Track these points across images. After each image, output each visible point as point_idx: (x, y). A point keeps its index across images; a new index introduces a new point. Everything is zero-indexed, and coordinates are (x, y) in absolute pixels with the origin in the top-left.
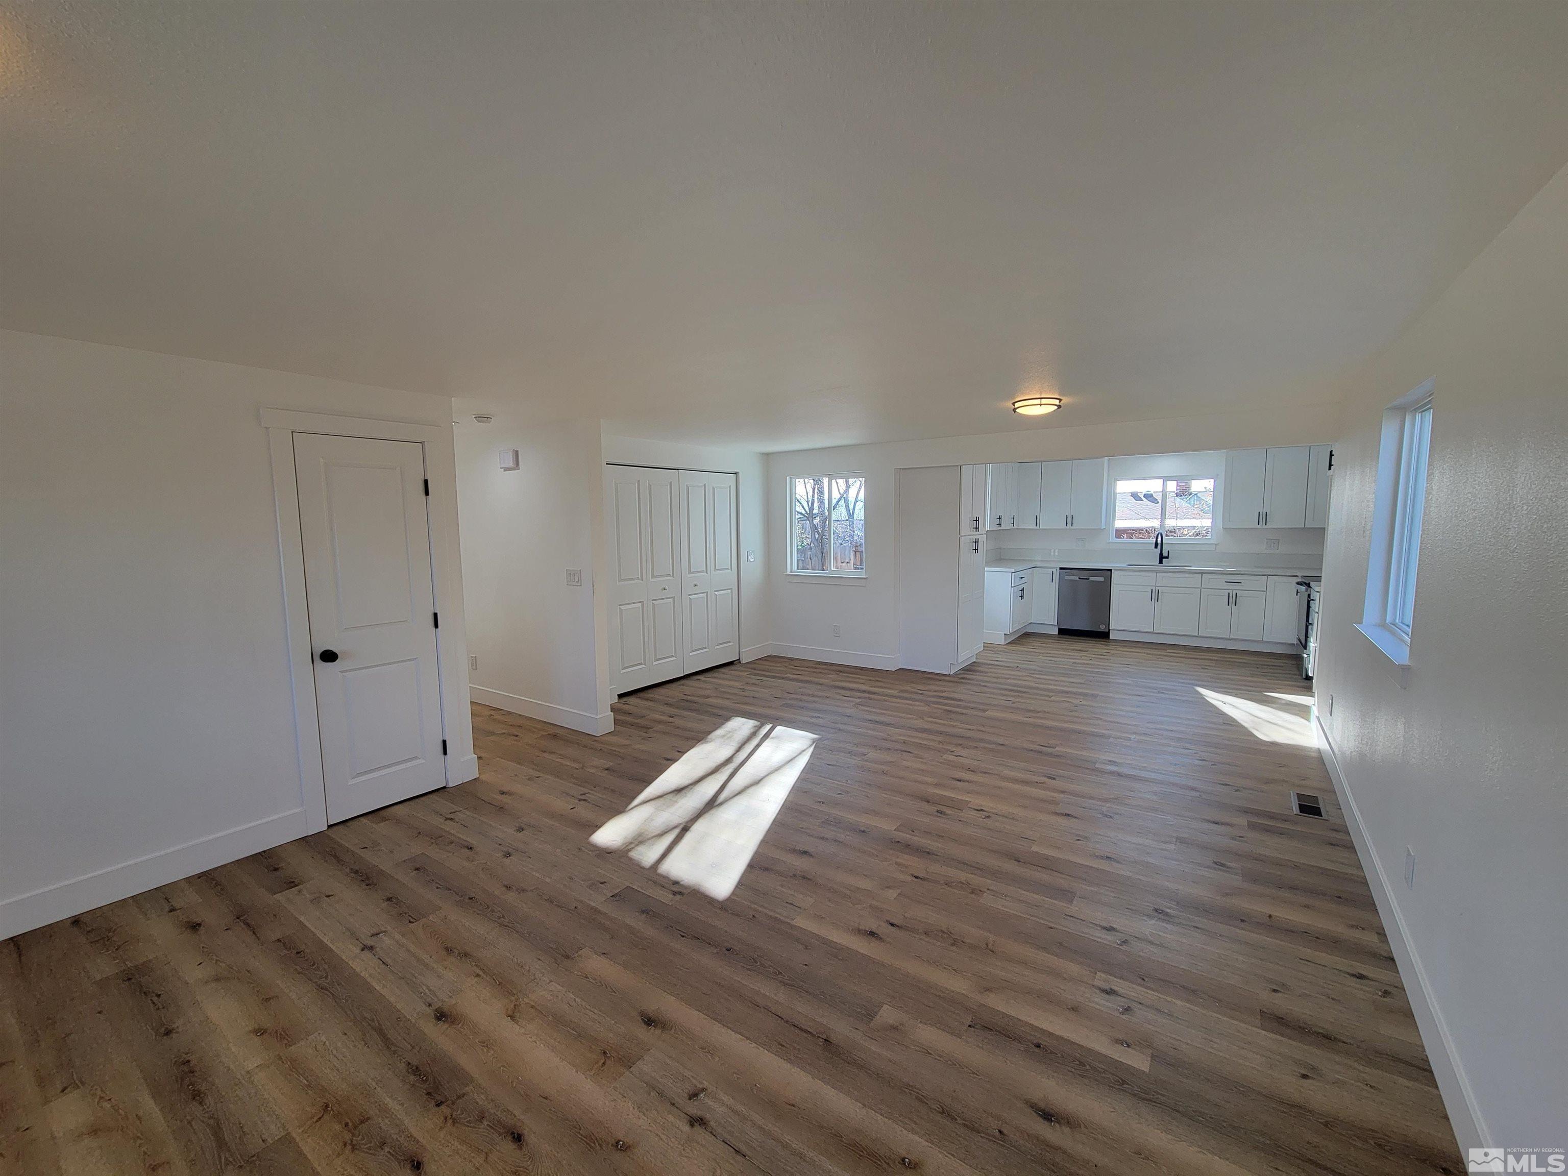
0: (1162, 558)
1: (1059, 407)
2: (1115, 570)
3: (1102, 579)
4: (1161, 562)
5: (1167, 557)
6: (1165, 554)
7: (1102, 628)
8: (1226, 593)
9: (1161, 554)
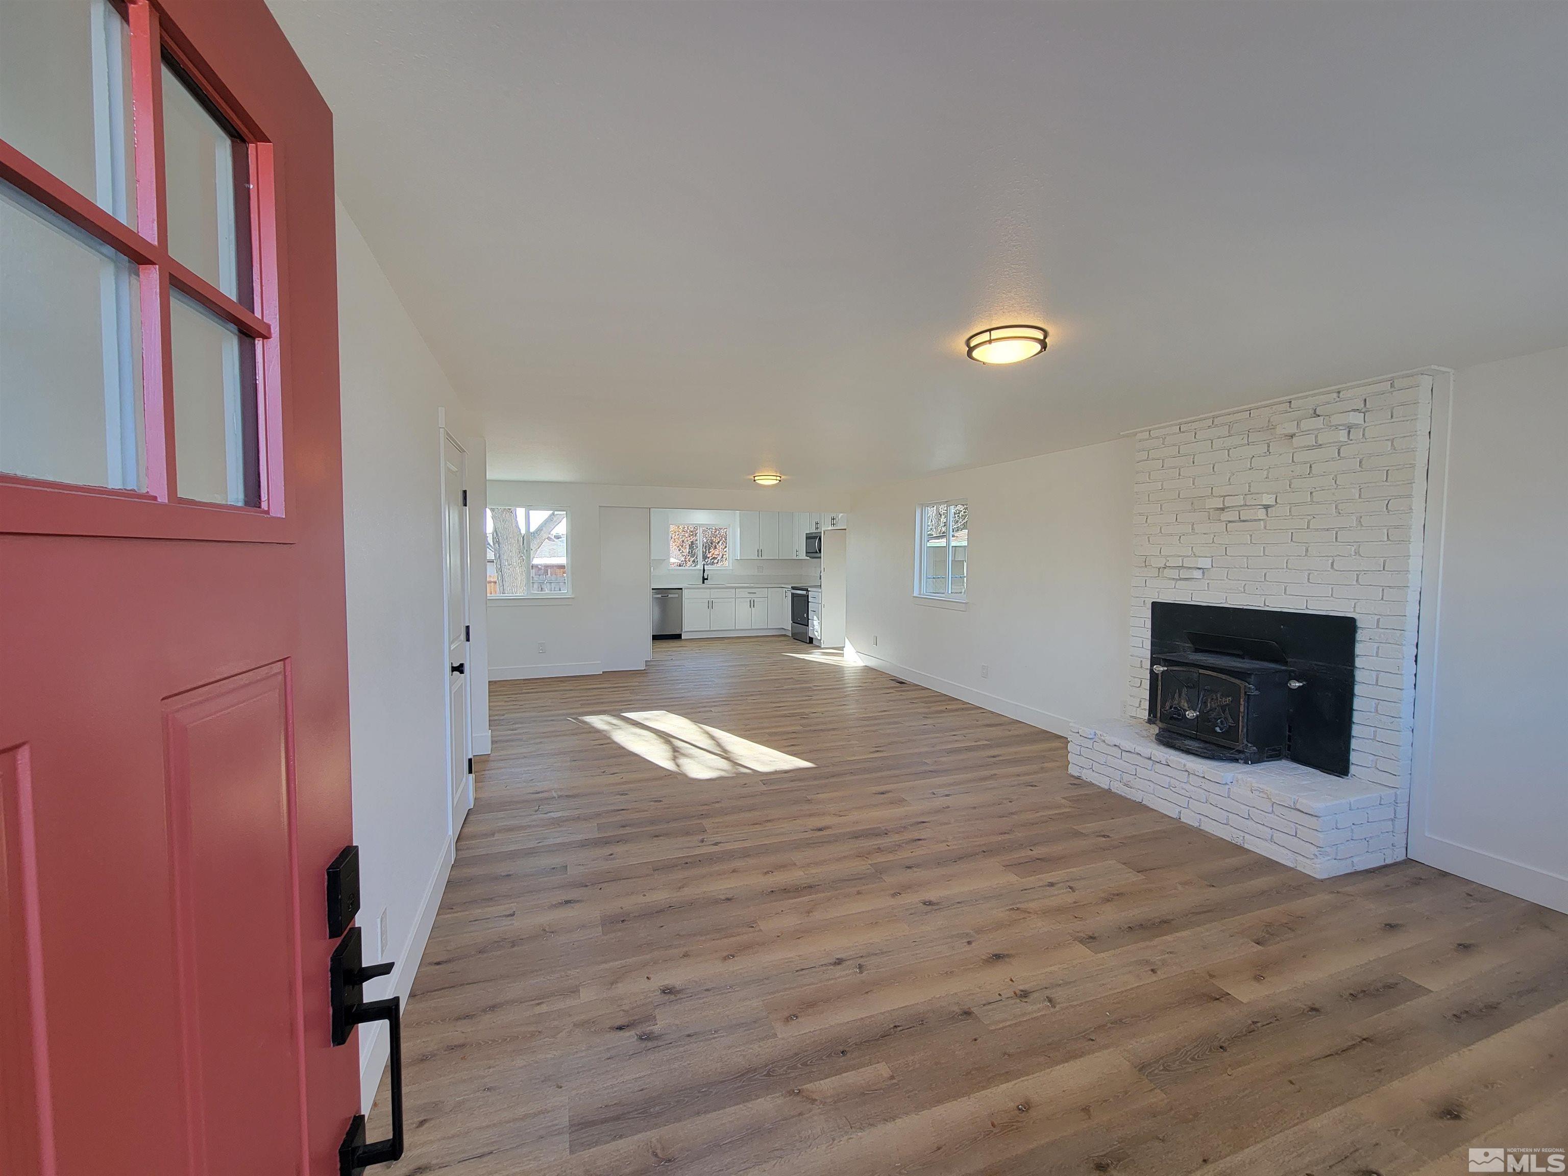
0: (704, 579)
1: (780, 481)
2: (685, 588)
3: (677, 596)
4: (703, 583)
5: (707, 579)
6: (706, 577)
7: (678, 632)
8: (748, 600)
9: (703, 577)
